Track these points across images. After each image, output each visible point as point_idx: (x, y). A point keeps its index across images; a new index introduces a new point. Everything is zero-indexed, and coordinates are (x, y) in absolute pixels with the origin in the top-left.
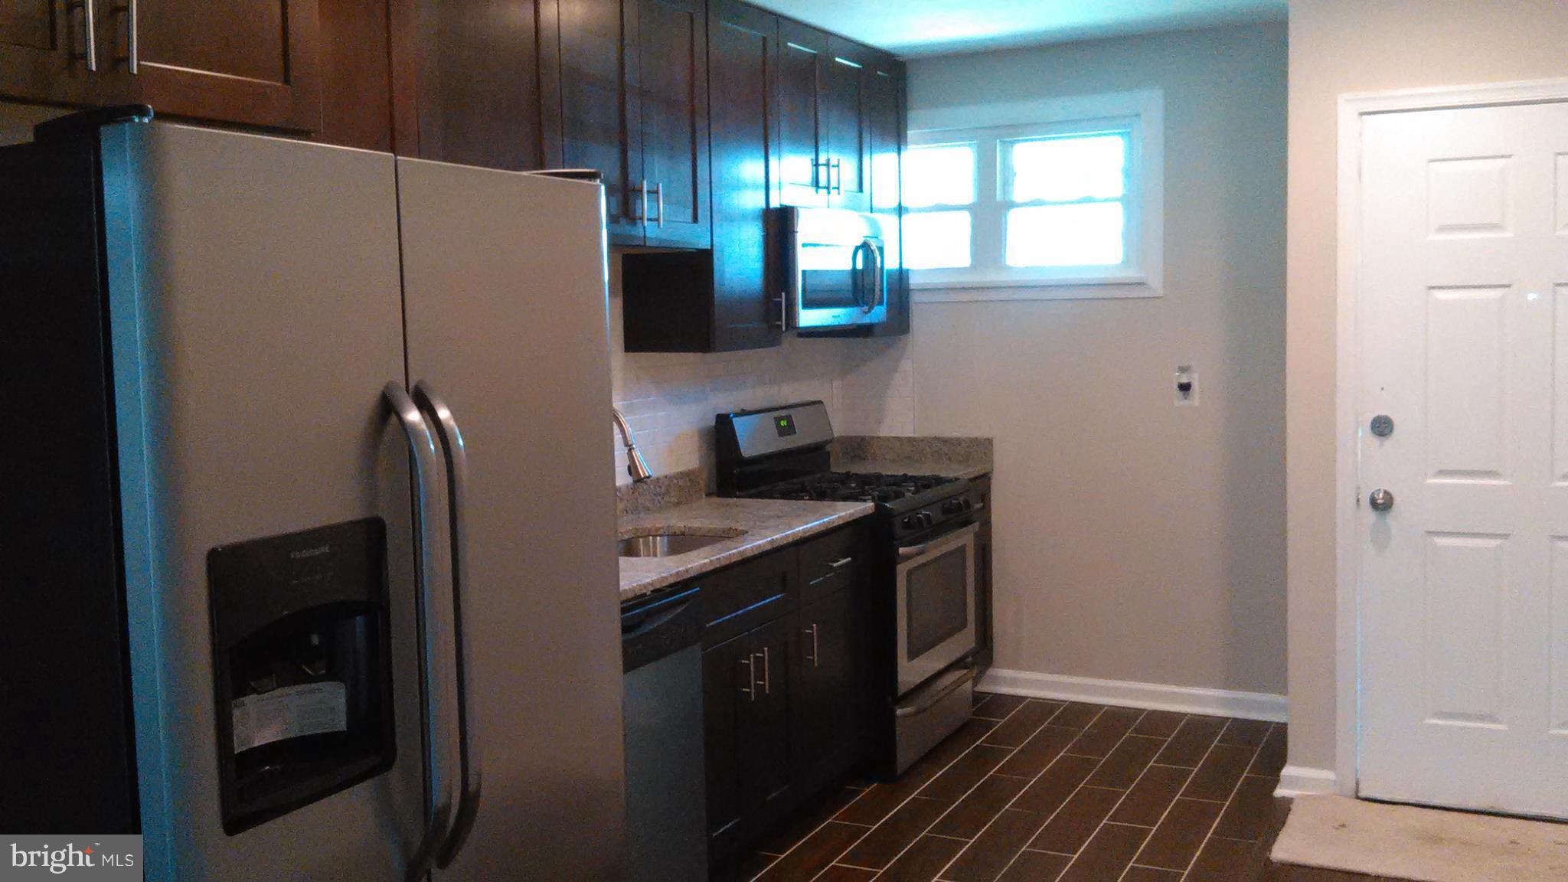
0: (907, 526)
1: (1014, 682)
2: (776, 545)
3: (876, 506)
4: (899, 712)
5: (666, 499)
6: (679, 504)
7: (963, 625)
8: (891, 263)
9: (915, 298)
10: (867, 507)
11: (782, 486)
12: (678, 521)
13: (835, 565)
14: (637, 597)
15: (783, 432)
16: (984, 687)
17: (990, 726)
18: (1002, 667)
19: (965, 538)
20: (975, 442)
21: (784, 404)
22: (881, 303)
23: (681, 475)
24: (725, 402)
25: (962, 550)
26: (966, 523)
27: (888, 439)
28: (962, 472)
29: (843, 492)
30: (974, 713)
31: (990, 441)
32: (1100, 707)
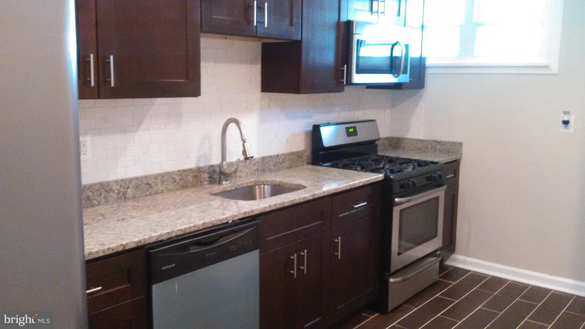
0: (402, 186)
1: (465, 262)
2: (316, 197)
3: (386, 176)
4: (392, 280)
5: (282, 165)
6: (290, 167)
7: (435, 236)
8: (414, 54)
9: (428, 71)
10: (380, 176)
11: (346, 161)
12: (279, 178)
13: (356, 206)
14: (213, 226)
15: (349, 134)
16: (449, 263)
17: (448, 285)
18: (458, 254)
19: (440, 193)
20: (453, 144)
21: (356, 120)
22: (405, 72)
23: (292, 154)
24: (317, 119)
25: (437, 199)
26: (440, 185)
27: (410, 139)
28: (441, 159)
29: (374, 167)
30: (439, 278)
31: (461, 144)
32: (506, 280)
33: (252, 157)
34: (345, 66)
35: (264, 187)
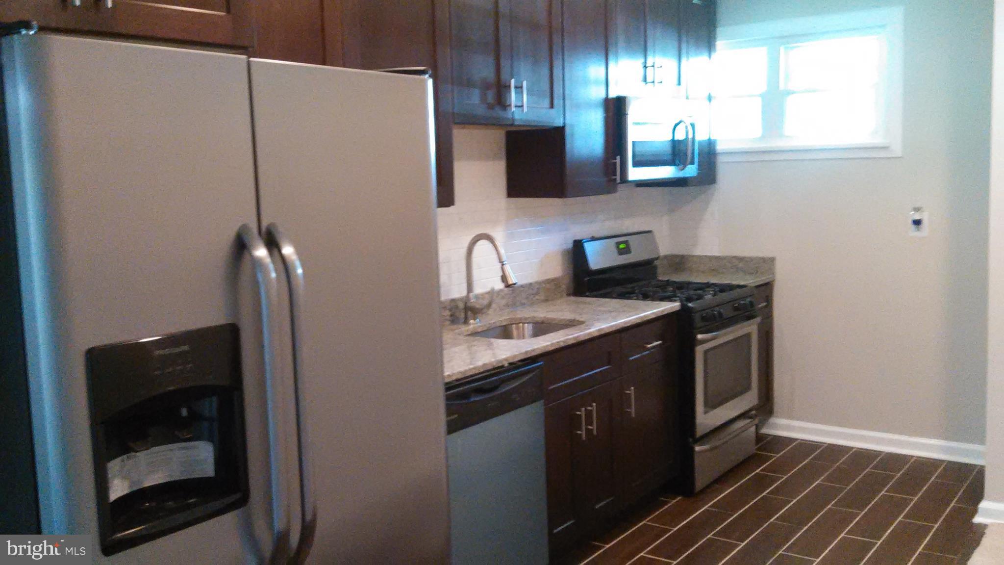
0: (704, 319)
1: (789, 428)
2: (603, 332)
3: (683, 306)
4: (697, 448)
5: (537, 297)
6: (546, 300)
7: (748, 388)
8: (701, 136)
9: (721, 160)
10: (674, 306)
11: (619, 289)
12: (542, 313)
13: (649, 346)
14: (495, 369)
15: (621, 252)
16: (764, 431)
17: (770, 458)
18: (777, 417)
19: (751, 328)
20: (764, 260)
21: (625, 232)
22: (692, 163)
23: (549, 281)
24: (579, 231)
25: (748, 336)
26: (750, 317)
27: (700, 257)
28: (750, 281)
29: (661, 294)
30: (758, 449)
31: (772, 260)
32: (850, 448)
33: (515, 284)
34: (618, 158)
35: (523, 326)
